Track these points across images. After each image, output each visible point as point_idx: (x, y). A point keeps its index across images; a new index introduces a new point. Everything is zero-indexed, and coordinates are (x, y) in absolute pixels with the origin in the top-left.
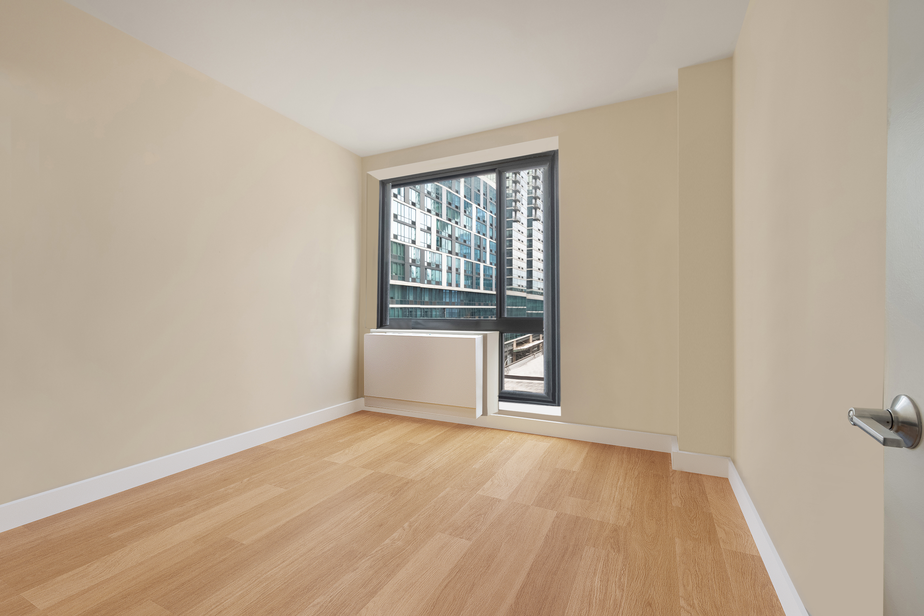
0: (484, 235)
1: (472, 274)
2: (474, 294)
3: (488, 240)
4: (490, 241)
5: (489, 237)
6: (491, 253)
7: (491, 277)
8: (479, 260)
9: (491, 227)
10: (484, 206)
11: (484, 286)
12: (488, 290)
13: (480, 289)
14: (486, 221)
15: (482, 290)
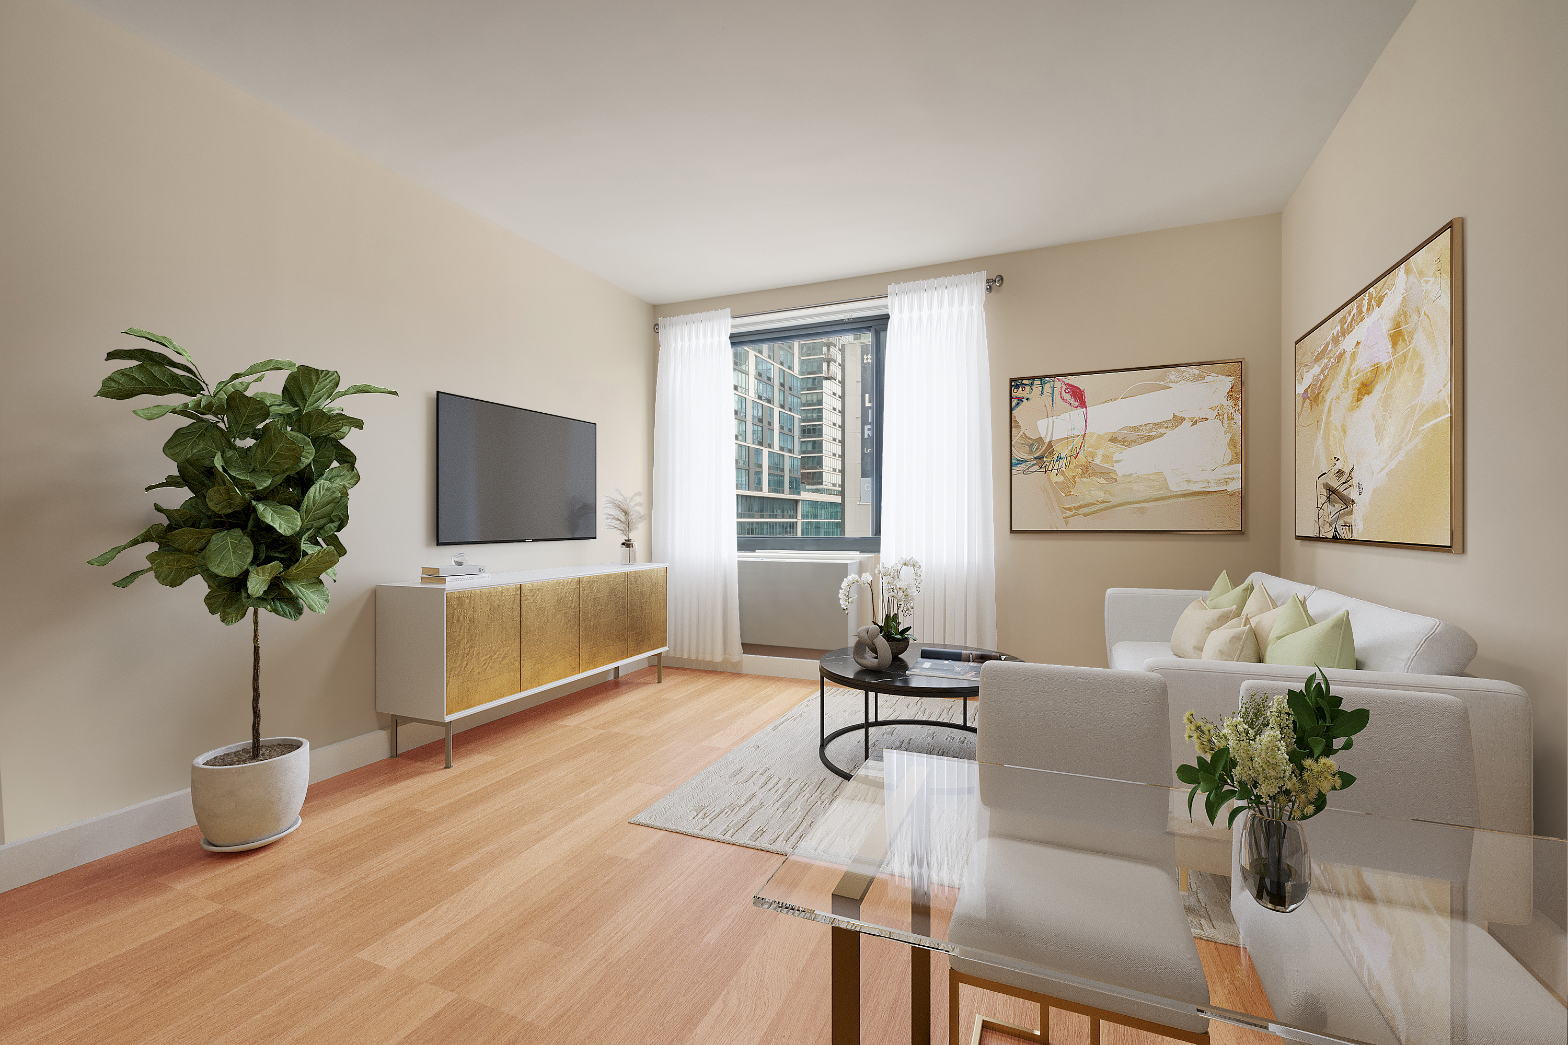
0: (769, 401)
1: (749, 466)
2: (752, 499)
3: (777, 410)
4: (779, 411)
5: (778, 405)
6: (782, 431)
7: (783, 470)
8: (761, 444)
9: (782, 388)
10: (770, 354)
11: (769, 486)
12: (775, 491)
13: (762, 491)
14: (773, 378)
15: (765, 493)
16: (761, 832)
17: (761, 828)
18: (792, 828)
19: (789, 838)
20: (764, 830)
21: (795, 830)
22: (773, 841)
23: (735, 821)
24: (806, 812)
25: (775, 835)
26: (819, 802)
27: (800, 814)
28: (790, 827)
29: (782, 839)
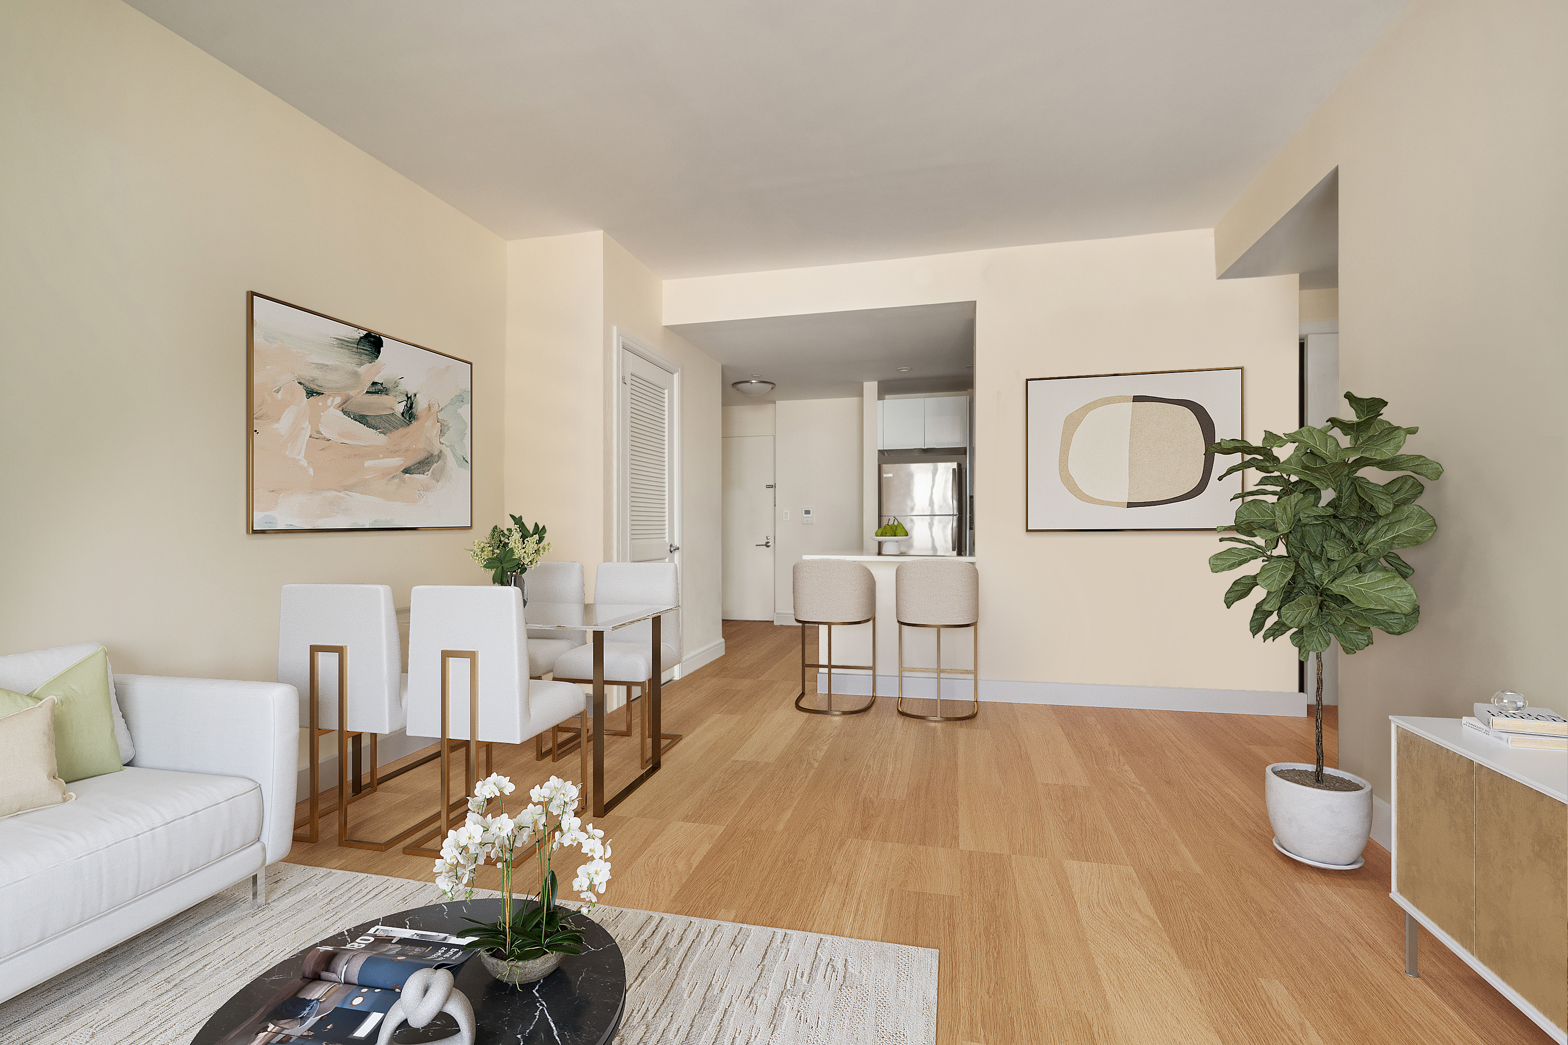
16: (737, 942)
17: (739, 949)
18: (694, 954)
19: (697, 937)
20: (733, 947)
21: (691, 951)
22: (718, 930)
23: (781, 958)
24: (674, 987)
25: (716, 939)
26: (650, 1015)
27: (684, 984)
28: (697, 955)
29: (706, 934)
